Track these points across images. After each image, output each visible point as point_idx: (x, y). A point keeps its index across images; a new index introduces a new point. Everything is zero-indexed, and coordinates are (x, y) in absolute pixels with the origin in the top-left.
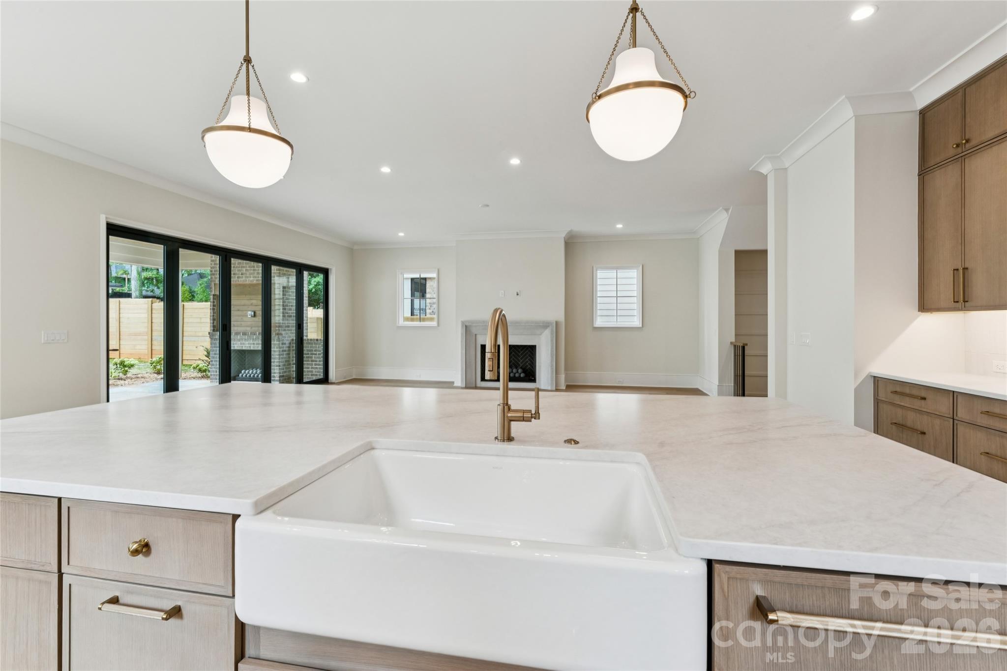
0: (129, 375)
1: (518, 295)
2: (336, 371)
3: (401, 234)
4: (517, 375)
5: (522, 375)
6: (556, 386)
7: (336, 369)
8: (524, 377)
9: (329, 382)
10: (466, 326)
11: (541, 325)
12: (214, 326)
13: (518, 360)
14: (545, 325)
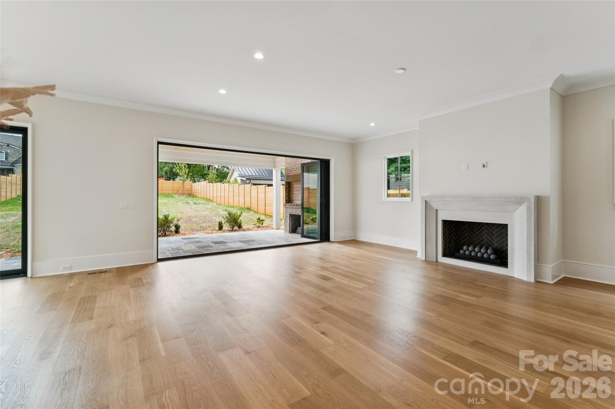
0: (264, 225)
1: (484, 166)
2: (334, 233)
3: (373, 124)
4: (485, 256)
5: (492, 257)
6: (535, 278)
7: (334, 231)
8: (495, 259)
9: (331, 240)
10: (426, 201)
11: (513, 200)
12: (286, 200)
13: (492, 238)
14: (519, 201)
